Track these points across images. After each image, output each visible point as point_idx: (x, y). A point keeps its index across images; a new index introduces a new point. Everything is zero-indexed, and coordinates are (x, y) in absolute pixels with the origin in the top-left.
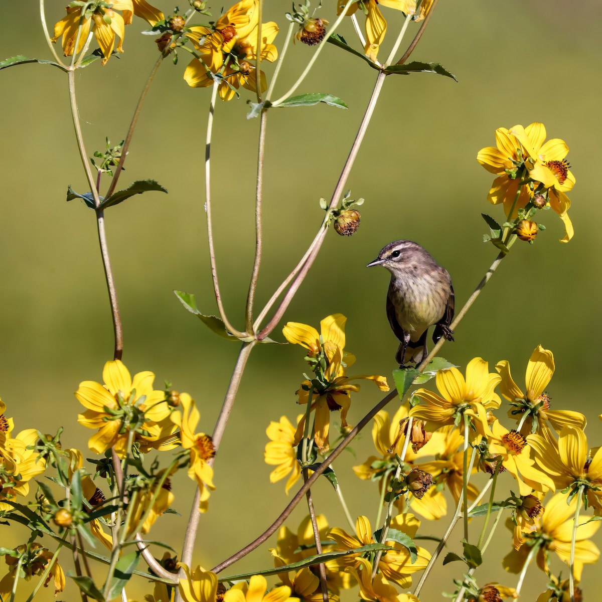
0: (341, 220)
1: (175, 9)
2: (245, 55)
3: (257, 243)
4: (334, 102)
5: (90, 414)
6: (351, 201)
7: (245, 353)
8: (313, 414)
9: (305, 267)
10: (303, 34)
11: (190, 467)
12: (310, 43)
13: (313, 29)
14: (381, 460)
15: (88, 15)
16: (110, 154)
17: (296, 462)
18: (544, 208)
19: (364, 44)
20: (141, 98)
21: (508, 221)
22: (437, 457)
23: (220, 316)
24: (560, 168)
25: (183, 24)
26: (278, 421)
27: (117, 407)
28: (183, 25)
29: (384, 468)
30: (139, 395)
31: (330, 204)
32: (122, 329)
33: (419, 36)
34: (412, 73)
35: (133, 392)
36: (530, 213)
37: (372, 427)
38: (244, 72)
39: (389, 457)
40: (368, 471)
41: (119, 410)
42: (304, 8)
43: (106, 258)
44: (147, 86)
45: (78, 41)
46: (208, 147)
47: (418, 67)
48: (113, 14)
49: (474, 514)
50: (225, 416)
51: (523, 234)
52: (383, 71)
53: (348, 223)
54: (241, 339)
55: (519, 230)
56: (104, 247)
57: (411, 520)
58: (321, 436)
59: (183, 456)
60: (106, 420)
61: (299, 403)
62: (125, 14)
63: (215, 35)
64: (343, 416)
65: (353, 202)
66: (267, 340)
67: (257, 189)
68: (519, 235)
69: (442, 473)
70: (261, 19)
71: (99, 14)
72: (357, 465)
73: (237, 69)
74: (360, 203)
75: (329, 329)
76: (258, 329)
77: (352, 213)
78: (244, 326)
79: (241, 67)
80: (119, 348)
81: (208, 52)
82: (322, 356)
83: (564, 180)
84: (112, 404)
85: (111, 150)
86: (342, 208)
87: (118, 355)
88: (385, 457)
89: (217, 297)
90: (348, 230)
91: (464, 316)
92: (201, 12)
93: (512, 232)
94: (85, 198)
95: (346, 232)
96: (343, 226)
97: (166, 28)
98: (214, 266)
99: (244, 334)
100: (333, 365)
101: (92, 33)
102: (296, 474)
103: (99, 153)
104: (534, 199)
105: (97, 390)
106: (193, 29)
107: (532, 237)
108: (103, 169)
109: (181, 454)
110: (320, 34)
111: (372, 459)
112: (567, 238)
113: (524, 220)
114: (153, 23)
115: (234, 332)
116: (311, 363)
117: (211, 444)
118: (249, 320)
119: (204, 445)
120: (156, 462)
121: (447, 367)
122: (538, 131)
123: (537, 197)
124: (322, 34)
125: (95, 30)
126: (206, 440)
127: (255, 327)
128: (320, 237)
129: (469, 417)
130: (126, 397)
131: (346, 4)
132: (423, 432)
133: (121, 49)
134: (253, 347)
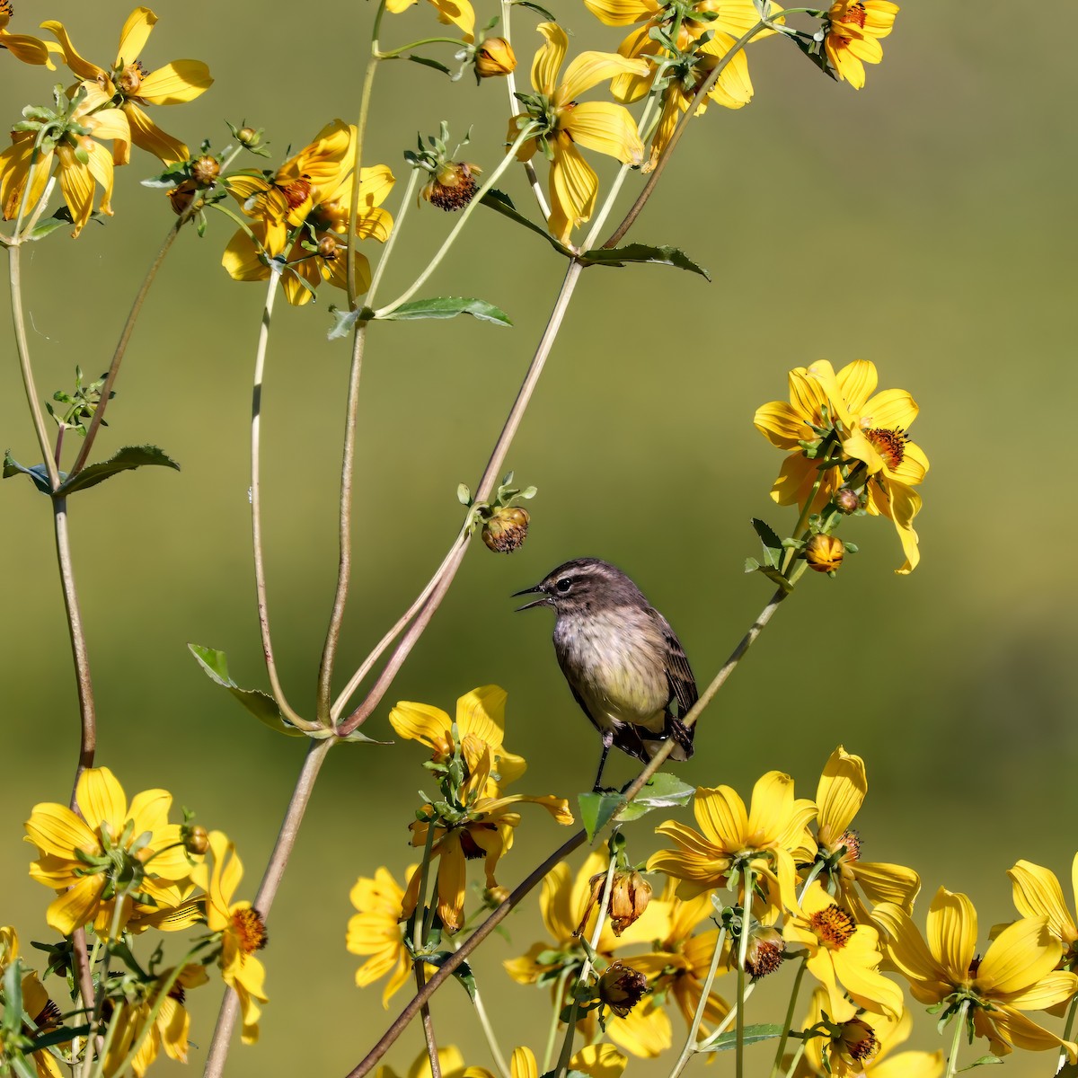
0: (493, 525)
1: (204, 144)
2: (332, 225)
3: (341, 562)
4: (487, 314)
5: (51, 863)
6: (512, 491)
7: (314, 759)
8: (435, 864)
9: (427, 607)
10: (434, 190)
12: (447, 207)
13: (452, 182)
14: (554, 949)
15: (47, 146)
16: (82, 397)
17: (403, 950)
18: (859, 513)
19: (548, 213)
20: (138, 298)
21: (794, 537)
22: (655, 946)
23: (272, 691)
24: (891, 443)
25: (216, 171)
26: (371, 876)
27: (99, 851)
28: (217, 174)
29: (560, 963)
30: (139, 829)
31: (476, 496)
32: (95, 710)
33: (643, 199)
34: (629, 265)
35: (130, 825)
36: (831, 522)
37: (540, 893)
38: (327, 257)
39: (568, 945)
40: (531, 968)
41: (102, 856)
42: (440, 144)
43: (69, 583)
44: (150, 277)
45: (28, 194)
46: (257, 390)
47: (641, 253)
48: (92, 145)
49: (720, 1046)
50: (276, 871)
51: (816, 560)
52: (578, 260)
53: (508, 530)
54: (308, 733)
55: (811, 553)
56: (66, 563)
57: (609, 1057)
58: (452, 907)
60: (78, 874)
61: (414, 844)
62: (115, 147)
63: (273, 194)
64: (490, 868)
65: (517, 492)
66: (356, 736)
67: (344, 465)
68: (811, 562)
69: (663, 974)
70: (359, 159)
71: (68, 146)
72: (512, 957)
73: (314, 249)
74: (530, 494)
75: (473, 713)
76: (339, 718)
77: (514, 512)
78: (313, 710)
79: (321, 245)
80: (89, 746)
81: (260, 218)
82: (457, 760)
83: (897, 464)
84: (90, 845)
85: (85, 390)
86: (498, 503)
87: (87, 761)
88: (563, 943)
89: (266, 656)
90: (508, 542)
91: (710, 701)
92: (255, 150)
93: (799, 555)
94: (34, 474)
95: (504, 546)
96: (497, 536)
97: (187, 177)
98: (262, 601)
99: (314, 724)
100: (475, 778)
101: (53, 179)
102: (403, 971)
103: (62, 394)
104: (837, 498)
105: (63, 819)
106: (233, 180)
107: (834, 565)
108: (69, 422)
109: (204, 940)
110: (466, 190)
111: (539, 948)
112: (909, 567)
113: (820, 534)
114: (168, 163)
115: (299, 722)
116: (438, 774)
117: (260, 924)
118: (325, 699)
119: (247, 926)
120: (159, 952)
121: (680, 791)
122: (863, 375)
123: (843, 493)
124: (469, 190)
125: (60, 174)
126: (250, 916)
127: (334, 713)
128: (457, 553)
129: (754, 876)
130: (116, 835)
131: (514, 141)
132: (632, 899)
133: (107, 209)
134: (331, 748)
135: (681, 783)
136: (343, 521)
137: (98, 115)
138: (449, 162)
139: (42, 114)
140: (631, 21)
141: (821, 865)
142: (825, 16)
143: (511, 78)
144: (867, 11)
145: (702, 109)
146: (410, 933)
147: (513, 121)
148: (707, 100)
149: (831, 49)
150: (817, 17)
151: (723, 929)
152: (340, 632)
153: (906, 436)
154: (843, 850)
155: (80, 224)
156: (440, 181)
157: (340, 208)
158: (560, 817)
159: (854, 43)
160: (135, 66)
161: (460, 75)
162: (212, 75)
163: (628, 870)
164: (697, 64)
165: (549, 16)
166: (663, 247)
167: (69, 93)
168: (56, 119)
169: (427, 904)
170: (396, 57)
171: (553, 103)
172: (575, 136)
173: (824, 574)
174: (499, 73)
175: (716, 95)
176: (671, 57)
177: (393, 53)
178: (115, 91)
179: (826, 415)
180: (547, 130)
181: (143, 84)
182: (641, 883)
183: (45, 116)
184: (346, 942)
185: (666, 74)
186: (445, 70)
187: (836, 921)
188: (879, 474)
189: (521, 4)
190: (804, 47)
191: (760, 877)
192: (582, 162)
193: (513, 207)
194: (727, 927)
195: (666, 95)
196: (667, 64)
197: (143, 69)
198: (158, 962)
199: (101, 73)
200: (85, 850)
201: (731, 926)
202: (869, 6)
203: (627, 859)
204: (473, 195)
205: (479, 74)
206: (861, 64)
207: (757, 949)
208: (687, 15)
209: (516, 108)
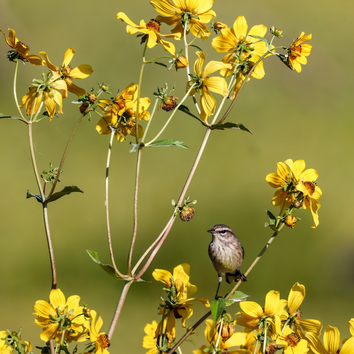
0: (183, 213)
1: (92, 89)
2: (130, 116)
3: (134, 224)
4: (180, 145)
5: (41, 319)
6: (189, 201)
7: (126, 287)
9: (162, 239)
10: (163, 105)
12: (167, 110)
13: (169, 102)
14: (209, 348)
15: (41, 92)
16: (52, 173)
18: (300, 208)
19: (200, 112)
20: (70, 140)
21: (280, 215)
22: (241, 347)
23: (113, 265)
24: (311, 186)
25: (96, 98)
27: (57, 316)
28: (96, 99)
29: (211, 352)
30: (70, 309)
31: (178, 203)
32: (56, 272)
33: (230, 108)
34: (226, 129)
35: (67, 307)
36: (292, 211)
38: (129, 127)
41: (58, 317)
42: (164, 90)
43: (48, 231)
44: (73, 133)
45: (34, 107)
46: (107, 169)
47: (230, 125)
48: (55, 91)
50: (114, 322)
51: (288, 223)
52: (210, 128)
53: (188, 214)
54: (124, 279)
55: (286, 221)
56: (47, 225)
58: (171, 334)
60: (50, 323)
61: (159, 314)
62: (62, 92)
63: (114, 105)
65: (191, 202)
66: (140, 280)
67: (135, 193)
68: (286, 224)
70: (139, 95)
71: (47, 91)
73: (125, 124)
74: (195, 202)
75: (179, 272)
76: (134, 274)
77: (190, 208)
78: (126, 271)
79: (127, 123)
80: (55, 283)
81: (109, 114)
82: (173, 287)
83: (313, 193)
84: (54, 314)
85: (53, 170)
86: (184, 205)
87: (54, 287)
89: (111, 255)
90: (188, 218)
91: (253, 268)
92: (106, 92)
93: (281, 222)
94: (37, 197)
95: (186, 219)
96: (184, 216)
97: (86, 100)
98: (109, 237)
99: (126, 276)
100: (179, 293)
101: (42, 102)
103: (46, 172)
104: (295, 203)
105: (46, 306)
106: (101, 101)
108: (48, 180)
109: (90, 345)
111: (204, 347)
112: (315, 226)
113: (289, 215)
115: (121, 275)
116: (167, 292)
117: (108, 339)
118: (130, 268)
119: (104, 340)
120: (76, 349)
121: (243, 296)
122: (301, 164)
124: (174, 105)
125: (45, 100)
126: (104, 337)
127: (133, 272)
128: (171, 222)
129: (268, 324)
130: (62, 310)
131: (189, 89)
132: (229, 331)
133: (61, 112)
134: (132, 284)
135: (244, 294)
136: (135, 211)
137: (57, 82)
138: (168, 96)
139: (38, 81)
140: (227, 51)
141: (289, 320)
142: (289, 49)
143: (188, 68)
144: (302, 48)
145: (249, 79)
147: (188, 83)
148: (250, 76)
149: (290, 60)
150: (286, 49)
151: (258, 341)
152: (134, 247)
153: (315, 184)
154: (296, 316)
155: (51, 117)
156: (165, 102)
157: (133, 111)
158: (206, 305)
159: (298, 58)
160: (68, 67)
161: (171, 68)
162: (93, 69)
163: (227, 322)
164: (248, 65)
165: (200, 49)
166: (237, 123)
167: (48, 75)
168: (43, 83)
169: (164, 333)
170: (150, 63)
171: (201, 77)
172: (209, 88)
173: (290, 227)
174: (183, 67)
175: (253, 75)
176: (239, 63)
177: (149, 61)
178: (62, 75)
179: (289, 177)
180: (199, 86)
181: (71, 72)
182: (231, 326)
183: (40, 82)
185: (238, 68)
186: (166, 66)
187: (294, 338)
188: (307, 196)
189: (191, 46)
190: (282, 59)
191: (269, 324)
192: (210, 95)
193: (189, 110)
195: (238, 75)
196: (238, 65)
197: (71, 68)
198: (76, 352)
199: (57, 69)
200: (52, 315)
201: (260, 339)
202: (303, 46)
203: (227, 318)
204: (176, 106)
205: (177, 68)
206: (300, 65)
207: (269, 347)
208: (244, 49)
209: (190, 78)
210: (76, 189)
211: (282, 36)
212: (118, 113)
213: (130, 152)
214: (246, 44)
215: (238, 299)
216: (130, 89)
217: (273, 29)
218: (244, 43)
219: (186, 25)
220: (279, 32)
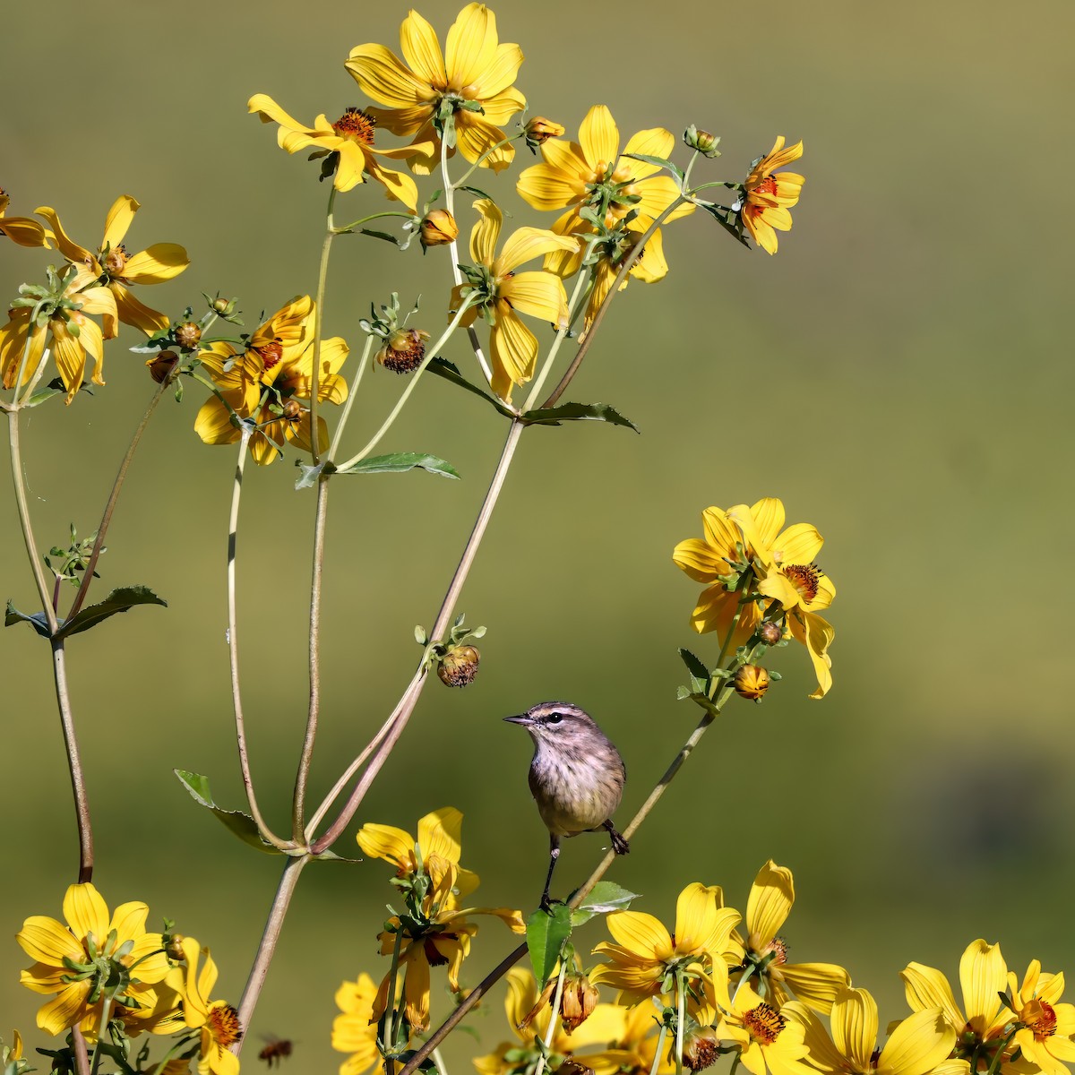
0: (448, 662)
1: (186, 312)
2: (294, 390)
3: (311, 695)
4: (438, 468)
5: (40, 970)
6: (464, 630)
7: (291, 875)
9: (390, 736)
10: (387, 355)
11: (201, 1058)
12: (399, 370)
13: (405, 344)
14: (519, 1048)
15: (42, 321)
16: (76, 552)
18: (779, 645)
19: (490, 376)
20: (126, 456)
21: (720, 666)
22: (613, 1045)
23: (252, 814)
24: (805, 578)
25: (198, 335)
26: (355, 980)
27: (86, 959)
28: (199, 338)
30: (121, 939)
31: (431, 635)
33: (577, 363)
34: (565, 423)
35: (113, 935)
36: (755, 653)
37: (505, 995)
38: (290, 418)
40: (498, 1065)
41: (88, 963)
42: (390, 313)
45: (25, 364)
47: (576, 411)
48: (83, 320)
50: (258, 978)
51: (745, 688)
52: (519, 419)
53: (461, 666)
54: (284, 851)
55: (739, 682)
58: (418, 1009)
59: (188, 1039)
60: (66, 981)
61: (382, 952)
63: (250, 355)
65: (468, 632)
66: (327, 855)
67: (311, 607)
68: (739, 690)
70: (319, 327)
71: (61, 321)
72: (481, 1055)
73: (280, 412)
74: (480, 633)
75: (432, 834)
76: (312, 839)
77: (467, 650)
78: (288, 831)
79: (286, 408)
80: (87, 864)
82: (421, 876)
83: (813, 596)
84: (77, 954)
85: (78, 545)
86: (451, 642)
87: (85, 876)
88: (527, 1043)
89: (246, 782)
92: (227, 317)
93: (725, 684)
94: (35, 621)
95: (457, 681)
96: (451, 672)
97: (171, 343)
98: (241, 732)
99: (290, 844)
100: (439, 893)
101: (48, 351)
103: (58, 550)
104: (762, 629)
105: (52, 931)
106: (214, 345)
107: (760, 692)
108: (65, 574)
109: (185, 1036)
110: (415, 354)
112: (821, 692)
113: (747, 664)
114: (151, 333)
115: (275, 841)
116: (402, 889)
117: (235, 1019)
118: (299, 821)
119: (224, 1022)
120: (145, 1050)
122: (772, 511)
123: (767, 626)
124: (419, 354)
125: (54, 346)
127: (308, 833)
128: (415, 687)
130: (101, 944)
131: (458, 308)
132: (581, 1002)
133: (98, 379)
134: (305, 865)
135: (621, 890)
136: (312, 658)
137: (87, 293)
138: (400, 329)
139: (35, 290)
140: (561, 205)
141: (752, 969)
142: (741, 188)
143: (453, 246)
145: (624, 284)
146: (381, 1033)
147: (456, 290)
148: (629, 275)
149: (747, 216)
150: (734, 189)
151: (664, 1028)
152: (311, 758)
154: (772, 955)
155: (72, 392)
156: (393, 347)
158: (514, 927)
159: (768, 212)
160: (120, 249)
161: (408, 244)
162: (188, 256)
163: (577, 975)
164: (624, 239)
165: (484, 196)
166: (596, 405)
167: (61, 274)
168: (50, 296)
169: (396, 1007)
170: (349, 232)
171: (493, 273)
172: (514, 303)
173: (752, 700)
174: (443, 242)
175: (639, 269)
176: (600, 235)
177: (346, 228)
178: (101, 271)
179: (741, 551)
180: (487, 299)
181: (127, 266)
182: (588, 987)
183: (40, 293)
184: (330, 1039)
185: (596, 250)
186: (393, 240)
187: (767, 1018)
188: (796, 609)
189: (462, 189)
190: (722, 220)
192: (521, 326)
193: (458, 372)
194: (668, 1025)
195: (596, 269)
196: (595, 241)
197: (126, 253)
198: (145, 1059)
199: (88, 255)
200: (71, 958)
201: (670, 1024)
202: (780, 179)
204: (422, 359)
205: (425, 243)
206: (773, 231)
207: (695, 1045)
208: (612, 199)
209: (459, 278)
210: (146, 597)
211: (718, 153)
212: (261, 377)
213: (297, 488)
214: (615, 183)
215: (605, 903)
216: (294, 308)
217: (693, 133)
218: (611, 180)
219: (446, 130)
220: (710, 141)
